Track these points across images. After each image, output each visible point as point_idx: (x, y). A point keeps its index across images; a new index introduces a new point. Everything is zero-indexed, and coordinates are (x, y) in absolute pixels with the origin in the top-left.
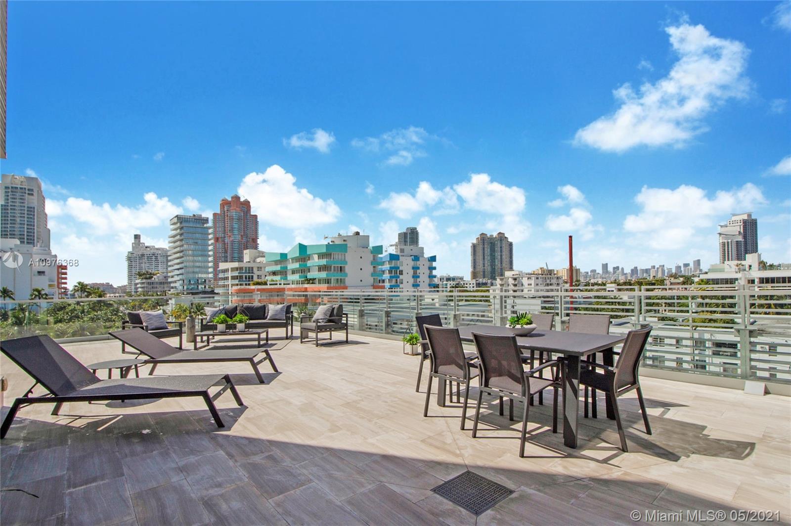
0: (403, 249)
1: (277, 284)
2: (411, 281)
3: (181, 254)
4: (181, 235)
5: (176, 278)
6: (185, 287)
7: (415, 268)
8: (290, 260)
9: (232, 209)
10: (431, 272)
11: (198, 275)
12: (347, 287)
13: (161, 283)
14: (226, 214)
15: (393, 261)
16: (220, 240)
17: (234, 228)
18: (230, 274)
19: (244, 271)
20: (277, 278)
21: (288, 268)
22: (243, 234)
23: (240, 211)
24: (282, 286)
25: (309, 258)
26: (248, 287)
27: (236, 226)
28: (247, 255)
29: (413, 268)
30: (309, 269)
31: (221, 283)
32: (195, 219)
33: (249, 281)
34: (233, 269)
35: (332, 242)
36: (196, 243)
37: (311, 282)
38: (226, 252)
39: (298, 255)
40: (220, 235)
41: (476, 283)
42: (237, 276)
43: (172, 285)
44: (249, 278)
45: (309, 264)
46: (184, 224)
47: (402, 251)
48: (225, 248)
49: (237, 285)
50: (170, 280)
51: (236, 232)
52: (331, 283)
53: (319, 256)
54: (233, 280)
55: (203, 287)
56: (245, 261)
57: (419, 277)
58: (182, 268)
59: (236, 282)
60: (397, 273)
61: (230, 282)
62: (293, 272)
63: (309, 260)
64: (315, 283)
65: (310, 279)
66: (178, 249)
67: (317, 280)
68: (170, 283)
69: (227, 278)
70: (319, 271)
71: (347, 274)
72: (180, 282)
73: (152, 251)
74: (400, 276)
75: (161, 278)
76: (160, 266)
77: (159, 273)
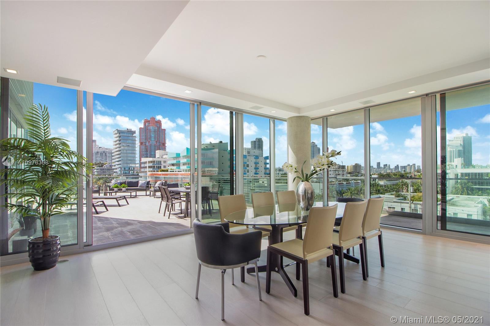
0: (249, 152)
1: (174, 171)
2: (254, 171)
3: (120, 152)
4: (120, 140)
5: (117, 167)
6: (122, 172)
7: (256, 163)
8: (182, 157)
9: (151, 125)
10: (266, 166)
11: (130, 165)
13: (108, 169)
14: (147, 128)
16: (144, 143)
17: (152, 137)
18: (147, 165)
19: (156, 163)
20: (174, 168)
21: (181, 162)
22: (157, 140)
23: (156, 127)
24: (177, 172)
26: (157, 172)
27: (153, 135)
28: (158, 153)
31: (142, 170)
32: (128, 131)
33: (159, 169)
34: (149, 162)
35: (206, 147)
36: (129, 146)
38: (147, 151)
39: (186, 154)
40: (143, 141)
42: (152, 166)
43: (114, 171)
44: (159, 167)
46: (121, 135)
48: (146, 149)
49: (152, 171)
50: (113, 167)
51: (153, 139)
54: (149, 169)
55: (133, 172)
56: (156, 158)
57: (258, 169)
58: (120, 161)
59: (151, 169)
60: (245, 166)
61: (147, 169)
62: (184, 164)
66: (118, 149)
68: (114, 169)
69: (146, 167)
71: (214, 166)
72: (119, 169)
73: (103, 150)
74: (247, 168)
75: (108, 166)
76: (108, 159)
77: (107, 163)
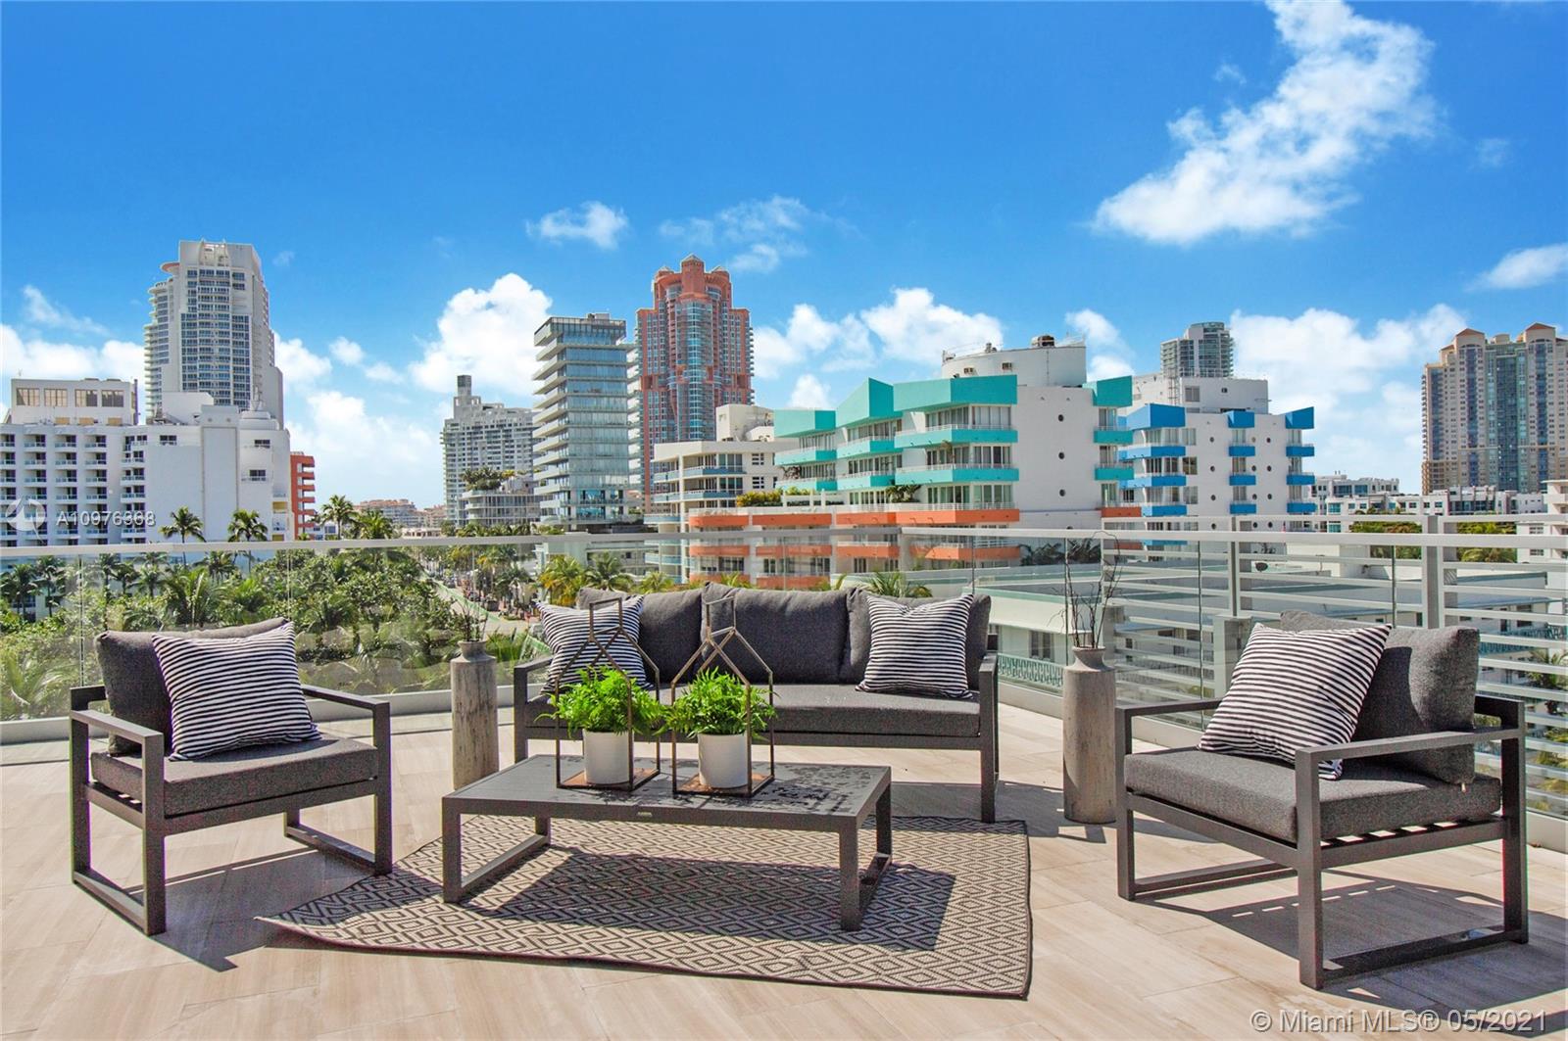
0: (1197, 390)
1: (807, 503)
2: (1227, 493)
3: (563, 423)
4: (561, 370)
5: (553, 487)
6: (574, 511)
7: (1240, 452)
8: (844, 430)
9: (686, 297)
10: (1295, 465)
11: (604, 479)
12: (1017, 512)
13: (518, 500)
14: (669, 311)
15: (1164, 430)
16: (656, 382)
17: (691, 349)
18: (680, 476)
19: (717, 467)
20: (809, 485)
21: (839, 456)
22: (712, 364)
23: (703, 301)
24: (823, 509)
25: (899, 422)
26: (729, 511)
27: (695, 342)
28: (726, 419)
29: (1232, 451)
30: (900, 458)
31: (660, 499)
32: (593, 326)
33: (732, 493)
34: (691, 461)
35: (966, 371)
36: (597, 391)
37: (906, 495)
38: (671, 416)
39: (866, 415)
40: (656, 369)
41: (1450, 504)
42: (701, 480)
43: (544, 505)
44: (731, 486)
45: (901, 440)
46: (568, 342)
47: (1192, 394)
48: (668, 405)
49: (701, 505)
50: (538, 491)
51: (696, 360)
52: (966, 500)
53: (927, 416)
54: (690, 493)
55: (617, 510)
56: (719, 439)
57: (1252, 480)
58: (566, 461)
59: (698, 496)
60: (1175, 469)
61: (681, 497)
62: (854, 468)
63: (899, 428)
64: (918, 501)
65: (904, 488)
66: (554, 409)
67: (924, 491)
68: (540, 498)
69: (673, 487)
70: (929, 464)
71: (1017, 471)
72: (562, 495)
73: (498, 418)
74: (1189, 478)
75: (518, 485)
76: (516, 455)
77: (512, 474)
